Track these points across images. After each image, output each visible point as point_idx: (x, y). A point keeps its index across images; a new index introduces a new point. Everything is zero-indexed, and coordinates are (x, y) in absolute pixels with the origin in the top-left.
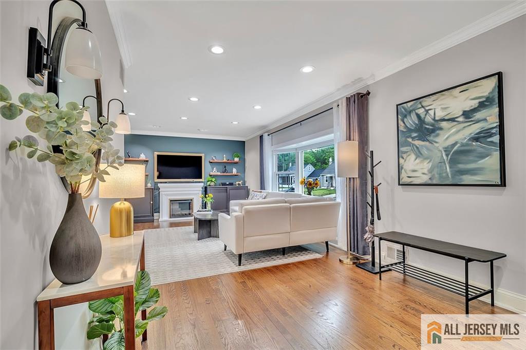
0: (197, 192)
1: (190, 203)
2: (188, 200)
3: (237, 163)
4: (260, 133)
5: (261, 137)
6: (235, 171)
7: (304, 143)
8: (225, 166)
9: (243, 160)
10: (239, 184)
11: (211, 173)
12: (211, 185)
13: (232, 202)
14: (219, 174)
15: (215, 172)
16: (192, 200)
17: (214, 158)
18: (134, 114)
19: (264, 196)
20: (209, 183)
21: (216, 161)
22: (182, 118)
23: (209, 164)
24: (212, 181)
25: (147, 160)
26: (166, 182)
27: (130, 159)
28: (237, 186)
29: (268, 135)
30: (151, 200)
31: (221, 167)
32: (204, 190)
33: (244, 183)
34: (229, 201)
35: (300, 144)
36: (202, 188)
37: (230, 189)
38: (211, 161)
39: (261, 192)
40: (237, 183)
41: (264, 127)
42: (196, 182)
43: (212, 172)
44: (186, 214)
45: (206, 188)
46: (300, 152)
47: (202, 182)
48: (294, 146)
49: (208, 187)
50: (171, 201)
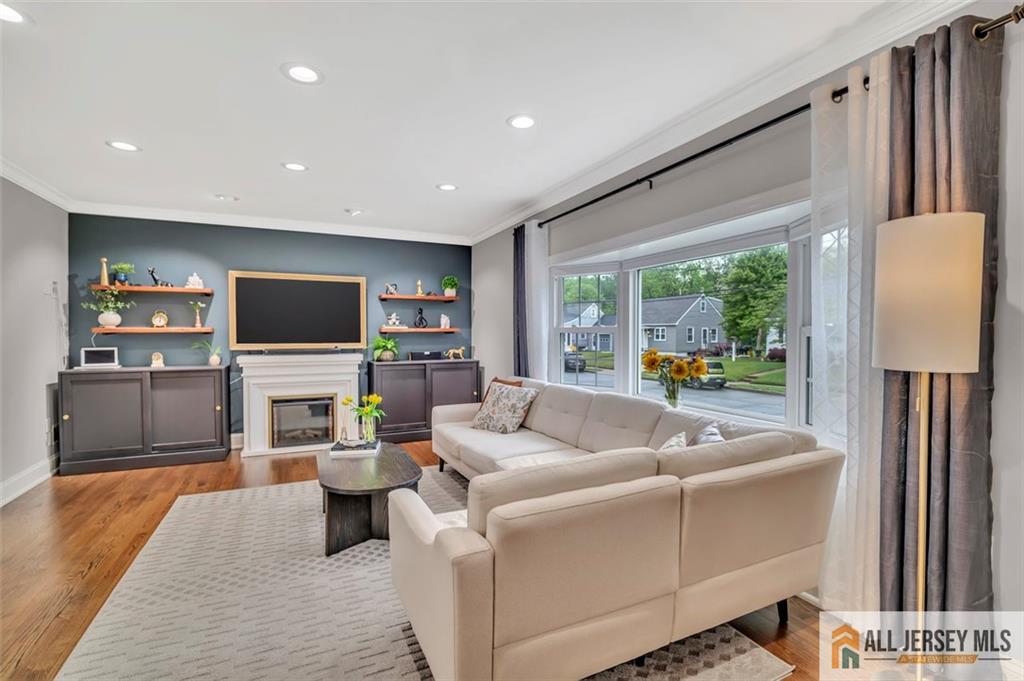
0: (345, 378)
1: (327, 406)
2: (323, 399)
3: (452, 301)
4: (514, 221)
5: (519, 233)
6: (445, 322)
7: (643, 248)
8: (420, 309)
9: (466, 294)
10: (456, 356)
11: (385, 328)
12: (384, 357)
13: (438, 411)
14: (405, 328)
15: (394, 324)
16: (332, 399)
17: (392, 289)
18: (132, 148)
19: (530, 395)
20: (377, 353)
21: (396, 296)
22: (289, 166)
23: (379, 304)
24: (385, 348)
25: (208, 291)
26: (260, 352)
27: (159, 288)
28: (452, 360)
29: (540, 225)
30: (218, 401)
31: (410, 313)
32: (366, 370)
33: (469, 352)
34: (432, 407)
35: (633, 248)
36: (360, 367)
37: (432, 370)
38: (384, 296)
39: (519, 384)
40: (452, 351)
41: (524, 205)
42: (343, 351)
43: (387, 324)
44: (316, 436)
45: (370, 365)
46: (632, 272)
47: (359, 351)
48: (614, 255)
49: (375, 363)
50: (274, 402)
